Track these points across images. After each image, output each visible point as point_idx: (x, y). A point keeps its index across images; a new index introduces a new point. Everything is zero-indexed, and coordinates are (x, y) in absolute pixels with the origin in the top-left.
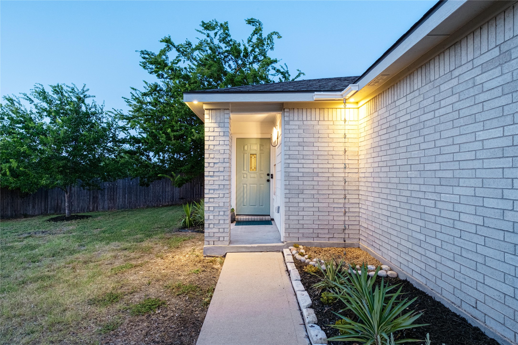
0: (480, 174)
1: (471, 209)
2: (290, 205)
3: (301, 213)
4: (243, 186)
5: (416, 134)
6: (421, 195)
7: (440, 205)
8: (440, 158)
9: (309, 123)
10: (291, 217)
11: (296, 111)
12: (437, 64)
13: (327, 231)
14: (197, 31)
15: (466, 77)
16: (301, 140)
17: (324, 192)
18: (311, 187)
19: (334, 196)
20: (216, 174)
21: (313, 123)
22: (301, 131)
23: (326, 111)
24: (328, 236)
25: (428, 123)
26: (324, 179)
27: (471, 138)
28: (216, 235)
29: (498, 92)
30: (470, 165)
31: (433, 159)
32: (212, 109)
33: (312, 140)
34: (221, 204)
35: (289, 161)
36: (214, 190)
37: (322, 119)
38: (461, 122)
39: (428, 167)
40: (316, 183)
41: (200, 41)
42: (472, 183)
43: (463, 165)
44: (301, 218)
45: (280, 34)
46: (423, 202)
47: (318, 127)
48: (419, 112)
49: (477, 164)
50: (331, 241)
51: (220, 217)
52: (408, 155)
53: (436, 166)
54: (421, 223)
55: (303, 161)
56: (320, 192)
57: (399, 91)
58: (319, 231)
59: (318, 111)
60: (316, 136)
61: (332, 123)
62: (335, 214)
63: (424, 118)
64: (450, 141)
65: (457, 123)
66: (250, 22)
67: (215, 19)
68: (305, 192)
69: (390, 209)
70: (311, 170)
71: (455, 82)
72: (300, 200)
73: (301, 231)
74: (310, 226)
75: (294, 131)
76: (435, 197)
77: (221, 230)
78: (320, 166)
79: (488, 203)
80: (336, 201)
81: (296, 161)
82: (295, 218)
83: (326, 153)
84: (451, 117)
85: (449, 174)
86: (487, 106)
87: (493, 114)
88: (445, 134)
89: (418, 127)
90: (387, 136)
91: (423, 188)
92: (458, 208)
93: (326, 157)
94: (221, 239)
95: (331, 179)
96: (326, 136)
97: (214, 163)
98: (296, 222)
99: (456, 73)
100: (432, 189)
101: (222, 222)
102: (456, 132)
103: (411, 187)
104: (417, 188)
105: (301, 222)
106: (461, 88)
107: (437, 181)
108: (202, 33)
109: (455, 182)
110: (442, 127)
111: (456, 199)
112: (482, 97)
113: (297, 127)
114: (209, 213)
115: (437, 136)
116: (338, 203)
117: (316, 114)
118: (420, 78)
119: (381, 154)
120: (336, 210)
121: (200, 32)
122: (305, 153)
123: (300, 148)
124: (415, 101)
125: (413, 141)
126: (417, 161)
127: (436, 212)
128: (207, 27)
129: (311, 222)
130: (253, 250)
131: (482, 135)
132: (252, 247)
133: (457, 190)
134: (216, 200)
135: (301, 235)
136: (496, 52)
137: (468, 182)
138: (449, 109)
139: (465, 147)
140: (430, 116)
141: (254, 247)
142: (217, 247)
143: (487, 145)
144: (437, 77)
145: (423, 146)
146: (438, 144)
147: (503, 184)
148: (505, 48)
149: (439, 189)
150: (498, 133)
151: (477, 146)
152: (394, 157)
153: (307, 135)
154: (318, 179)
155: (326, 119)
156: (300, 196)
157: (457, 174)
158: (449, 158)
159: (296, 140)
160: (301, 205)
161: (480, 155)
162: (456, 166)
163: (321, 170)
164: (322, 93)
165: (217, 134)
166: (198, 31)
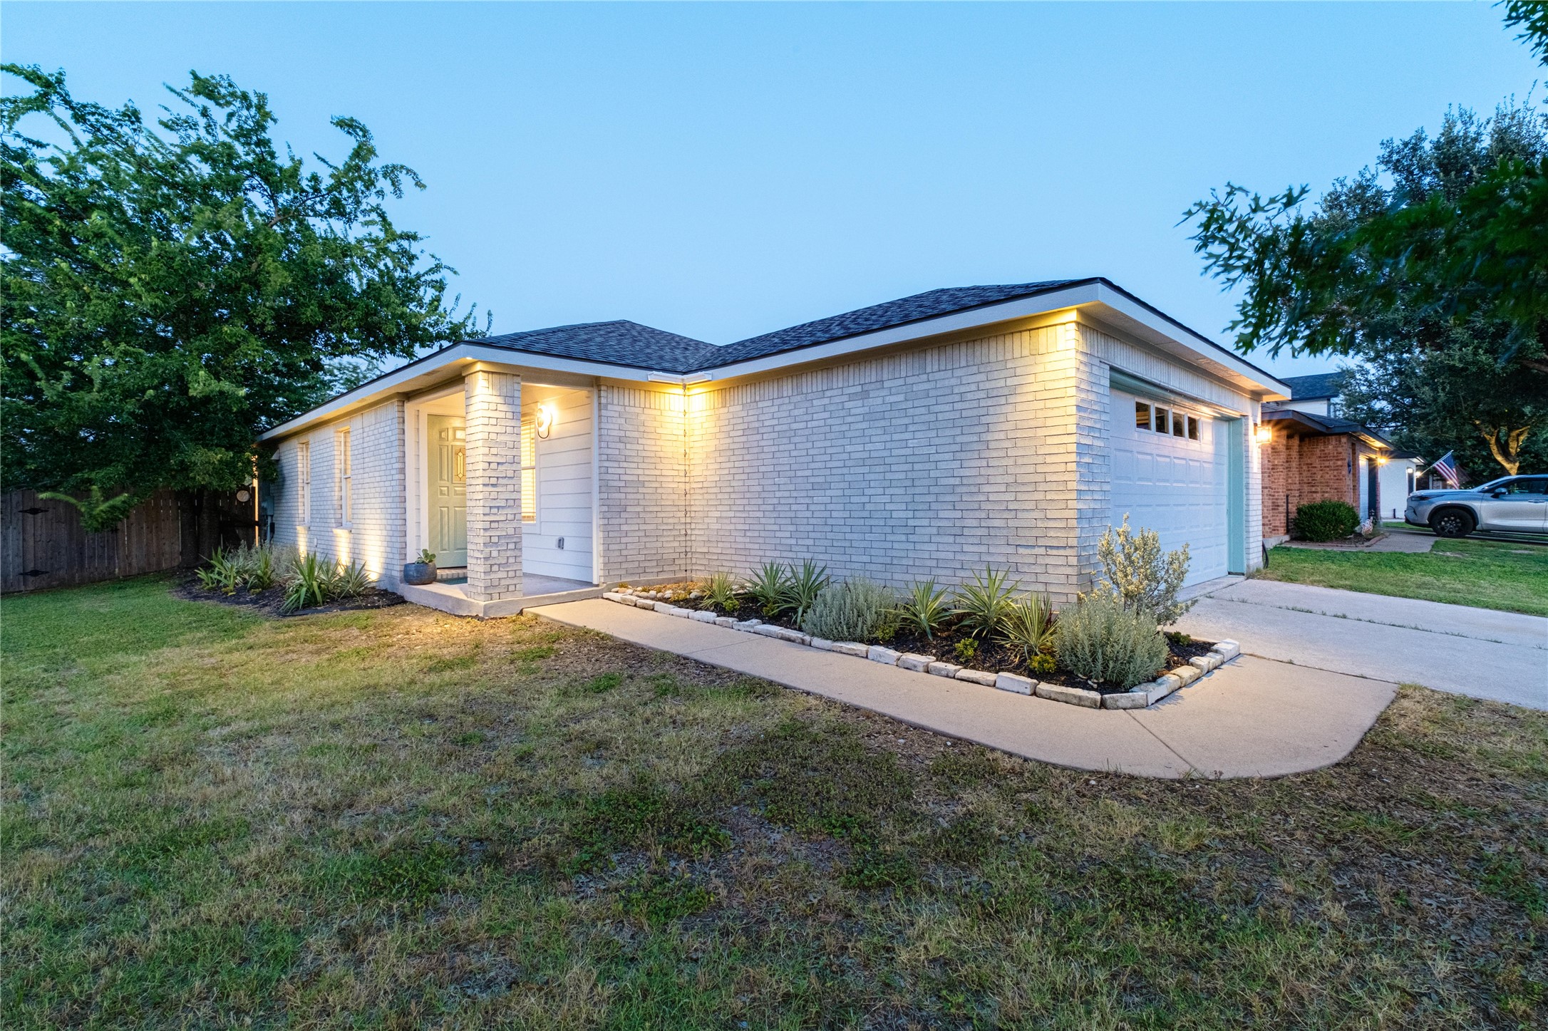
0: (848, 478)
1: (841, 507)
2: (609, 528)
3: (624, 540)
4: (441, 511)
5: (785, 441)
6: (791, 501)
7: (812, 507)
8: (812, 466)
9: (632, 409)
10: (611, 547)
11: (616, 391)
12: (809, 379)
13: (654, 563)
14: (168, 91)
15: (837, 400)
16: (622, 434)
17: (651, 509)
18: (636, 502)
19: (663, 515)
20: (501, 481)
21: (637, 410)
22: (623, 421)
23: (652, 394)
24: (656, 570)
25: (799, 432)
26: (650, 491)
27: (840, 450)
28: (503, 582)
29: (860, 418)
30: (840, 471)
31: (805, 466)
32: (493, 373)
33: (636, 434)
34: (511, 532)
35: (606, 464)
36: (498, 508)
37: (647, 406)
38: (833, 436)
39: (799, 474)
40: (642, 497)
41: (172, 117)
42: (842, 485)
43: (834, 471)
44: (623, 546)
45: (420, 177)
46: (794, 507)
47: (642, 417)
48: (789, 420)
49: (845, 471)
50: (661, 577)
51: (509, 553)
52: (775, 461)
53: (808, 473)
54: (792, 528)
55: (625, 465)
56: (647, 509)
57: (762, 392)
58: (647, 564)
59: (642, 393)
60: (641, 429)
61: (659, 413)
62: (664, 539)
63: (794, 426)
64: (822, 451)
65: (828, 436)
66: (348, 125)
67: (228, 76)
68: (629, 509)
69: (748, 521)
70: (635, 478)
71: (826, 401)
72: (623, 521)
73: (624, 566)
74: (635, 558)
75: (614, 420)
76: (807, 501)
77: (511, 574)
78: (647, 472)
79: (854, 499)
80: (665, 521)
81: (616, 465)
82: (616, 547)
83: (653, 455)
84: (823, 430)
85: (821, 480)
86: (853, 427)
87: (858, 433)
88: (817, 444)
89: (788, 434)
90: (744, 439)
91: (794, 494)
92: (830, 507)
93: (653, 461)
94: (512, 588)
95: (659, 491)
96: (653, 430)
97: (498, 463)
98: (617, 553)
99: (828, 394)
100: (804, 494)
101: (512, 560)
102: (828, 443)
103: (778, 494)
104: (787, 494)
105: (624, 553)
106: (832, 408)
107: (810, 487)
108: (184, 99)
109: (826, 486)
110: (815, 437)
111: (827, 500)
112: (849, 419)
113: (617, 415)
114: (491, 547)
115: (810, 445)
116: (667, 524)
117: (640, 398)
118: (790, 386)
119: (733, 458)
120: (665, 533)
121: (179, 94)
122: (628, 453)
123: (621, 446)
124: (784, 407)
125: (782, 448)
126: (787, 468)
127: (809, 514)
128: (205, 88)
129: (635, 552)
130: (561, 600)
131: (849, 448)
132: (559, 596)
133: (829, 493)
134: (501, 525)
135: (623, 572)
136: (859, 389)
137: (838, 485)
138: (822, 423)
139: (835, 457)
140: (802, 425)
141: (563, 596)
142: (506, 602)
143: (853, 456)
144: (809, 391)
145: (794, 453)
146: (811, 452)
147: (864, 485)
148: (866, 388)
149: (811, 493)
150: (860, 448)
151: (845, 456)
152: (755, 463)
153: (630, 428)
154: (645, 490)
155: (653, 406)
156: (623, 515)
157: (829, 479)
158: (822, 465)
159: (615, 433)
160: (624, 528)
161: (849, 463)
162: (828, 472)
163: (647, 478)
164: (661, 373)
165: (502, 415)
166: (172, 90)
